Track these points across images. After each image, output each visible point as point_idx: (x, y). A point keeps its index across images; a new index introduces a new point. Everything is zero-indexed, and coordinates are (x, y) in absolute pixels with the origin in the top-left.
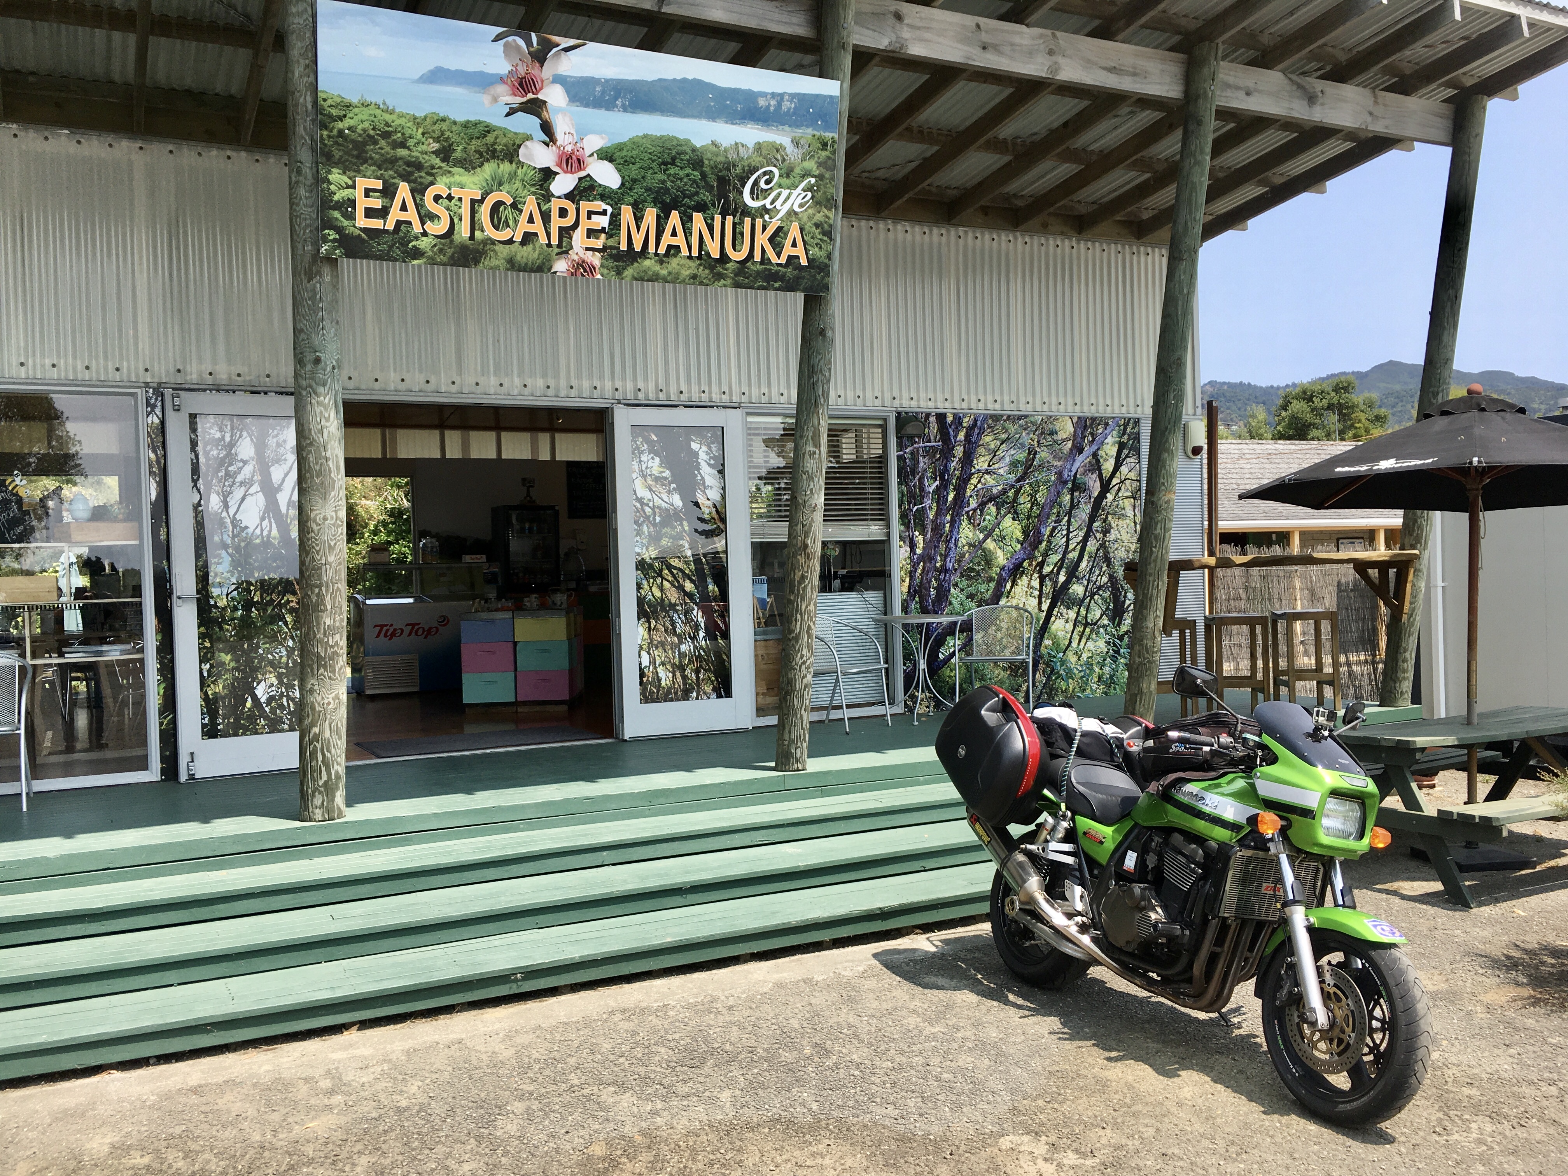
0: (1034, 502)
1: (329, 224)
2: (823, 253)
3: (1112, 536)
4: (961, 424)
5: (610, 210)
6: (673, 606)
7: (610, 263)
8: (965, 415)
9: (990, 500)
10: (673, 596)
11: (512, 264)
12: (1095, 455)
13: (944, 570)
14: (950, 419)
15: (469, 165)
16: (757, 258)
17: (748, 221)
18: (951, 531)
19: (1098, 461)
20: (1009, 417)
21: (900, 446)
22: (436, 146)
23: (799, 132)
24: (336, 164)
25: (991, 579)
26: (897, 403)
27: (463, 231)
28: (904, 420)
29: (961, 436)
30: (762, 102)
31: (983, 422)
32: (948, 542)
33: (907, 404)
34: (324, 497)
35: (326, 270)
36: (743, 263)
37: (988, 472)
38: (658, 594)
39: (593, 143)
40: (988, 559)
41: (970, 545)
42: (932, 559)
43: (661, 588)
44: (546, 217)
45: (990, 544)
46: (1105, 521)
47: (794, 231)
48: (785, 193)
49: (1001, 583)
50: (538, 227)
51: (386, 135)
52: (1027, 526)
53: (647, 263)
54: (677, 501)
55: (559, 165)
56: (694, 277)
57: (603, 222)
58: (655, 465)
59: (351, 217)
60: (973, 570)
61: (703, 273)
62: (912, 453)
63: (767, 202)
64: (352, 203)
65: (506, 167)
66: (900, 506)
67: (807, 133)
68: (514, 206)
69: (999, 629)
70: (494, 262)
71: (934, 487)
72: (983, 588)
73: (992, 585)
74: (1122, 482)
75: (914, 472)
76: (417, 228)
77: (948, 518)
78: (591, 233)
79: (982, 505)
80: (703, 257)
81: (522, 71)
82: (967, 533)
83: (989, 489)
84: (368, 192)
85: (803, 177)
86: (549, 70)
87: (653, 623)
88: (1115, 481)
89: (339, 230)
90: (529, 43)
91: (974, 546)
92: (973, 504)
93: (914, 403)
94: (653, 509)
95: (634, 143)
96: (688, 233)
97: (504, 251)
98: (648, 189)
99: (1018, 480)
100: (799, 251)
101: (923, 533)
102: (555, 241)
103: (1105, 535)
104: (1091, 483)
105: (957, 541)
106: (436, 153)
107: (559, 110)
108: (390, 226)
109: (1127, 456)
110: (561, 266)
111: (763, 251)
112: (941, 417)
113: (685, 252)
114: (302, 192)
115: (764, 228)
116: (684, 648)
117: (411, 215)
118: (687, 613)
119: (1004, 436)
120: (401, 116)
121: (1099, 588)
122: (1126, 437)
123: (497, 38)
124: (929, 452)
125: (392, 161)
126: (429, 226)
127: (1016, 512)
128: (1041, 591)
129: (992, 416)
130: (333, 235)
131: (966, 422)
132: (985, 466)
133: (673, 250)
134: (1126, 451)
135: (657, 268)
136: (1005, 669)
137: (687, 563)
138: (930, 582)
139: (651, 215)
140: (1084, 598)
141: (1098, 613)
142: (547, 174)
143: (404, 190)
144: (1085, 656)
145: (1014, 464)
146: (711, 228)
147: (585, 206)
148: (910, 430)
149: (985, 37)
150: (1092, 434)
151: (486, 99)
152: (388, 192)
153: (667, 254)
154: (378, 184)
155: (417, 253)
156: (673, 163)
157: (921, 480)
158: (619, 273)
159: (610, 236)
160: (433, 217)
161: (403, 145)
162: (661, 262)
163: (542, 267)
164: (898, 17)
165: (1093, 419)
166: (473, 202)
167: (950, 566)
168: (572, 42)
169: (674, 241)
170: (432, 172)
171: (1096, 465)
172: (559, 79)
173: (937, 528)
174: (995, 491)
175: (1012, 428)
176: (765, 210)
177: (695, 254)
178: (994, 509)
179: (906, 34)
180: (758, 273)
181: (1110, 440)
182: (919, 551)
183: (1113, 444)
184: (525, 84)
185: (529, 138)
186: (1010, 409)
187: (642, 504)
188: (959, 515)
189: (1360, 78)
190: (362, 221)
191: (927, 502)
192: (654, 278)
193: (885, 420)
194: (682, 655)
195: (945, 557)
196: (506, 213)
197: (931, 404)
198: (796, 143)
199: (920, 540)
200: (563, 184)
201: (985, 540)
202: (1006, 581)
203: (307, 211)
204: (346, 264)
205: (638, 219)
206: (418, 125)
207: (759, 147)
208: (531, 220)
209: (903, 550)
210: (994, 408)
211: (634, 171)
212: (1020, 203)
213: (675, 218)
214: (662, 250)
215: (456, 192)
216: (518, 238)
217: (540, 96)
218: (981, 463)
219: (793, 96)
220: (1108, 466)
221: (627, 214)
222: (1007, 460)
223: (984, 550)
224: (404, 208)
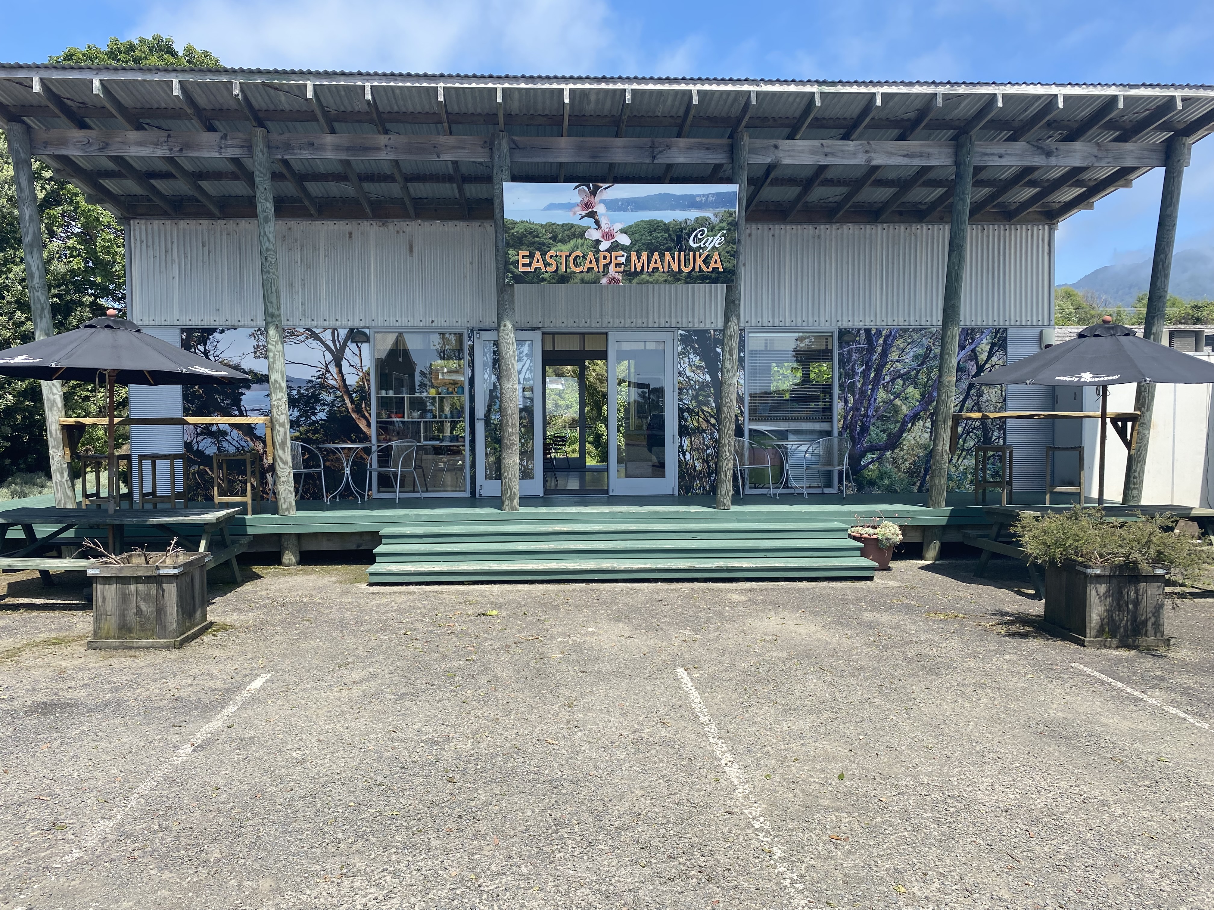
0: (929, 378)
1: (509, 271)
2: (731, 265)
3: (984, 398)
4: (880, 334)
5: (626, 254)
6: (704, 431)
7: (626, 278)
8: (884, 329)
9: (899, 377)
10: (704, 425)
11: (583, 281)
12: (973, 351)
13: (866, 416)
14: (873, 332)
15: (564, 242)
16: (697, 270)
17: (692, 253)
18: (871, 394)
19: (975, 354)
20: (914, 329)
21: (840, 347)
22: (550, 235)
23: (717, 210)
24: (511, 247)
25: (897, 422)
26: (839, 324)
27: (563, 269)
28: (843, 333)
29: (881, 341)
30: (698, 199)
31: (895, 333)
32: (869, 400)
33: (846, 323)
34: (508, 380)
35: (508, 289)
36: (689, 273)
37: (897, 361)
38: (696, 424)
39: (618, 226)
40: (896, 410)
41: (884, 402)
42: (858, 409)
43: (698, 421)
44: (597, 260)
45: (897, 402)
46: (979, 389)
47: (716, 256)
48: (711, 239)
49: (904, 424)
50: (594, 265)
51: (530, 233)
52: (924, 392)
53: (643, 276)
54: (708, 378)
55: (603, 237)
56: (666, 281)
57: (623, 260)
58: (697, 360)
59: (517, 267)
60: (885, 416)
61: (670, 279)
62: (848, 351)
63: (702, 244)
64: (518, 261)
65: (580, 241)
66: (839, 380)
67: (721, 210)
68: (583, 257)
69: (902, 450)
70: (575, 281)
71: (861, 369)
72: (892, 427)
73: (898, 425)
74: (992, 366)
75: (849, 361)
76: (543, 270)
77: (870, 387)
78: (617, 265)
79: (893, 380)
80: (670, 271)
81: (586, 200)
82: (882, 395)
83: (899, 371)
84: (523, 257)
85: (720, 231)
86: (598, 198)
87: (693, 439)
88: (987, 366)
89: (512, 273)
90: (589, 188)
91: (887, 403)
92: (887, 379)
93: (850, 323)
94: (695, 382)
95: (637, 225)
96: (662, 261)
97: (579, 276)
98: (643, 244)
99: (919, 366)
100: (719, 265)
101: (853, 395)
102: (601, 270)
103: (979, 397)
104: (970, 367)
105: (875, 400)
106: (551, 238)
107: (602, 214)
108: (532, 270)
109: (997, 351)
110: (604, 281)
111: (700, 266)
112: (868, 331)
113: (661, 270)
114: (499, 259)
115: (700, 256)
116: (709, 451)
117: (541, 264)
118: (711, 434)
119: (910, 341)
120: (537, 224)
121: (974, 429)
122: (996, 340)
123: (576, 188)
124: (860, 350)
125: (534, 243)
126: (548, 269)
127: (916, 384)
128: (931, 429)
129: (902, 329)
130: (510, 275)
131: (884, 333)
132: (897, 358)
133: (655, 270)
134: (996, 348)
135: (648, 278)
136: (905, 473)
137: (712, 409)
138: (856, 422)
139: (645, 255)
140: (963, 434)
141: (972, 444)
142: (598, 242)
143: (538, 255)
144: (961, 468)
145: (916, 357)
146: (673, 258)
147: (614, 254)
148: (846, 338)
149: (826, 150)
150: (972, 338)
151: (571, 214)
152: (532, 256)
153: (653, 272)
154: (528, 253)
155: (543, 280)
156: (655, 231)
157: (853, 366)
158: (630, 282)
159: (626, 266)
160: (550, 265)
161: (537, 236)
162: (650, 275)
163: (596, 281)
164: (776, 147)
165: (973, 330)
166: (566, 257)
167: (870, 413)
168: (608, 185)
169: (656, 266)
170: (549, 247)
171: (974, 355)
172: (602, 201)
173: (862, 392)
174: (902, 372)
175: (916, 336)
176: (700, 248)
177: (666, 270)
178: (901, 382)
179: (780, 154)
180: (697, 277)
181: (984, 341)
182: (850, 405)
183: (987, 344)
184: (587, 205)
185: (590, 228)
186: (914, 324)
187: (689, 379)
188: (877, 385)
189: (1082, 139)
190: (521, 269)
191: (857, 378)
192: (647, 282)
193: (832, 333)
194: (708, 455)
195: (867, 409)
196: (579, 260)
197: (861, 324)
198: (716, 215)
199: (851, 399)
200: (604, 246)
201: (894, 399)
202: (908, 423)
203: (502, 266)
204: (516, 285)
205: (639, 258)
206: (543, 228)
207: (697, 220)
208: (591, 262)
209: (840, 405)
210: (903, 324)
211: (637, 236)
212: (923, 207)
213: (656, 255)
214: (650, 270)
215: (559, 253)
216: (585, 270)
217: (594, 210)
218: (894, 356)
219: (714, 194)
220: (984, 357)
221: (634, 256)
222: (912, 354)
223: (893, 405)
224: (538, 262)
